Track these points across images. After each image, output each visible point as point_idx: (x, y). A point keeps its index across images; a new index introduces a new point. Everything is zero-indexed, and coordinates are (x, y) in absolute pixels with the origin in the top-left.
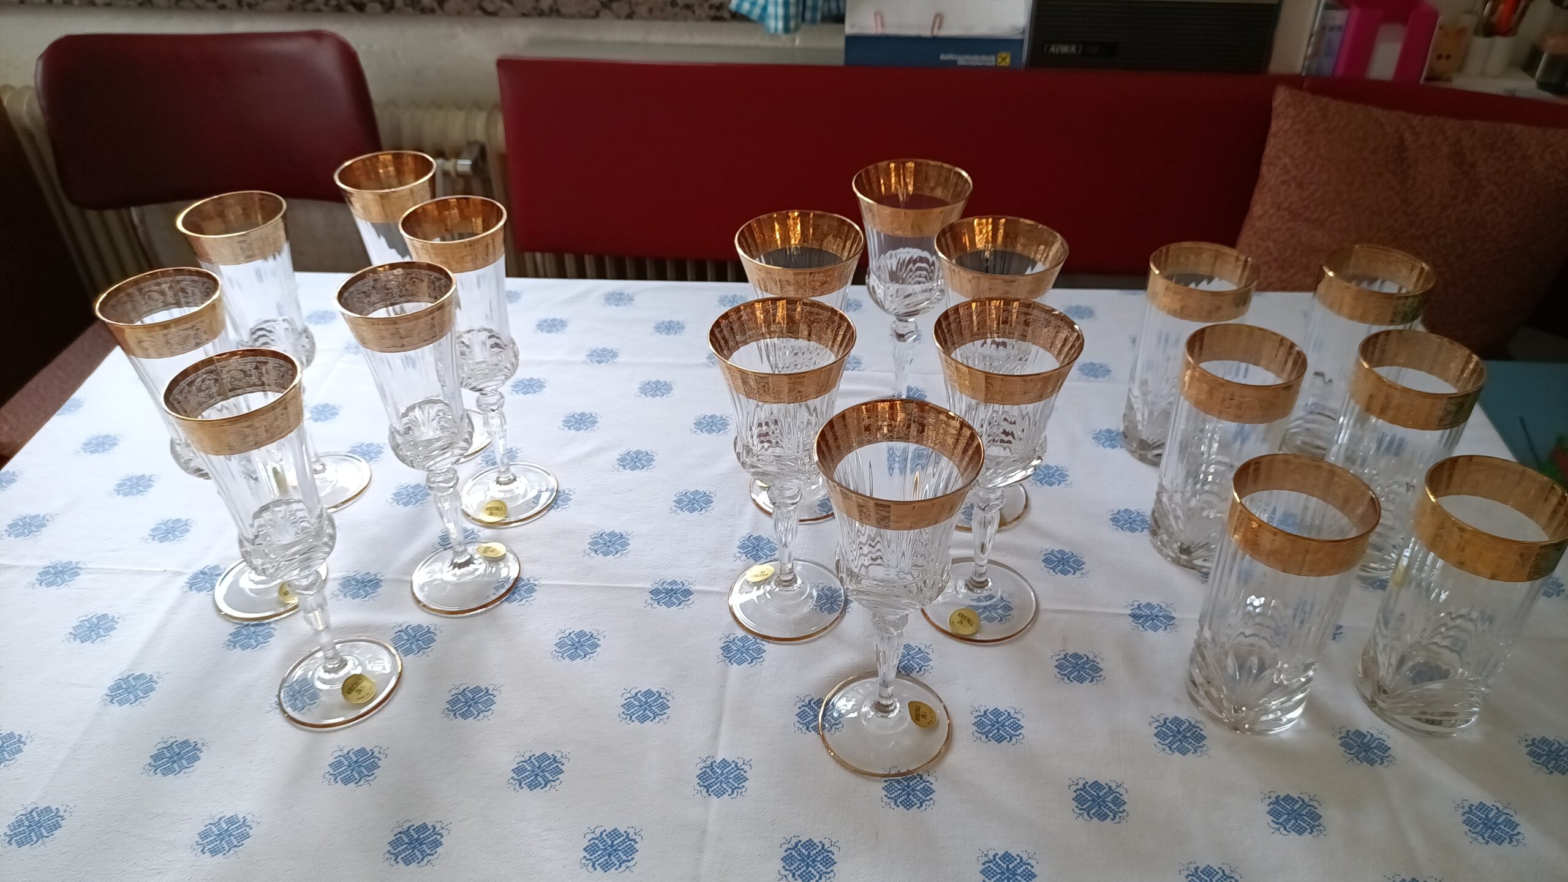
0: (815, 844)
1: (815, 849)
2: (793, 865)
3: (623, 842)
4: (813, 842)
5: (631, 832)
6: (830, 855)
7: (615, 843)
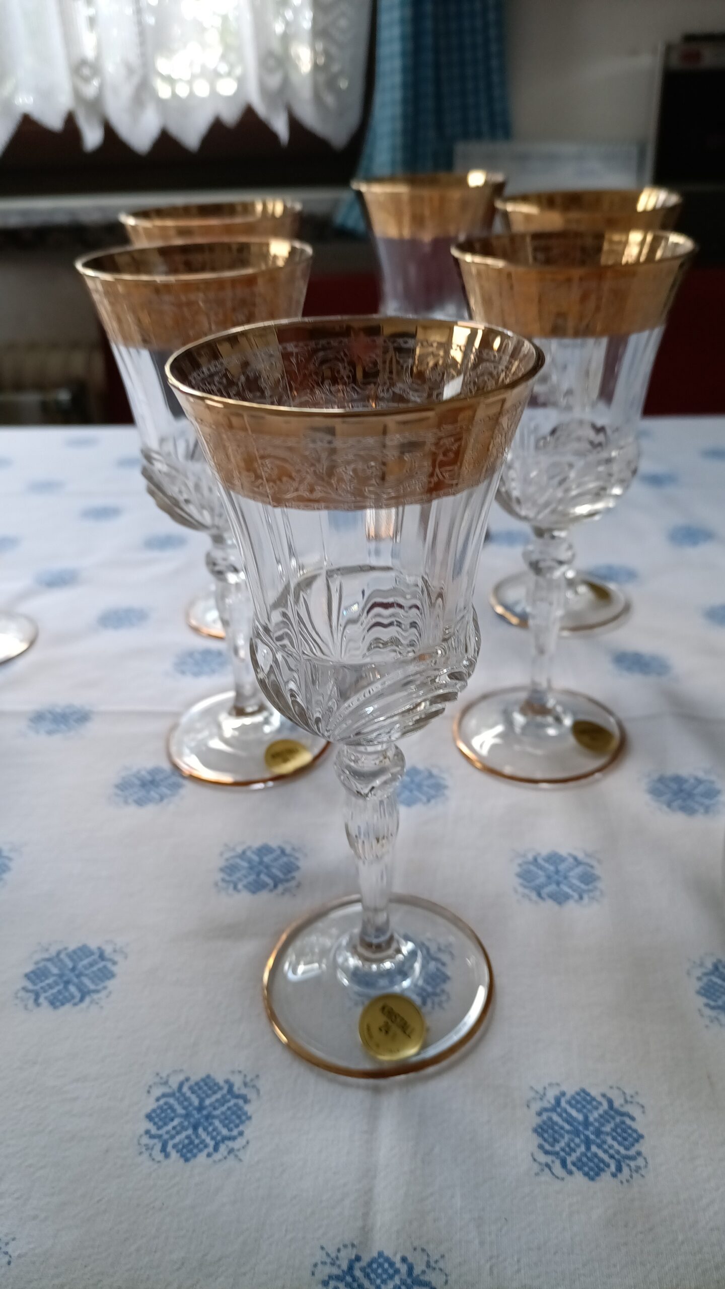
0: (594, 1099)
1: (596, 1108)
2: (556, 1141)
3: (223, 1101)
4: (588, 1094)
5: (237, 1081)
6: (628, 1121)
7: (208, 1102)
